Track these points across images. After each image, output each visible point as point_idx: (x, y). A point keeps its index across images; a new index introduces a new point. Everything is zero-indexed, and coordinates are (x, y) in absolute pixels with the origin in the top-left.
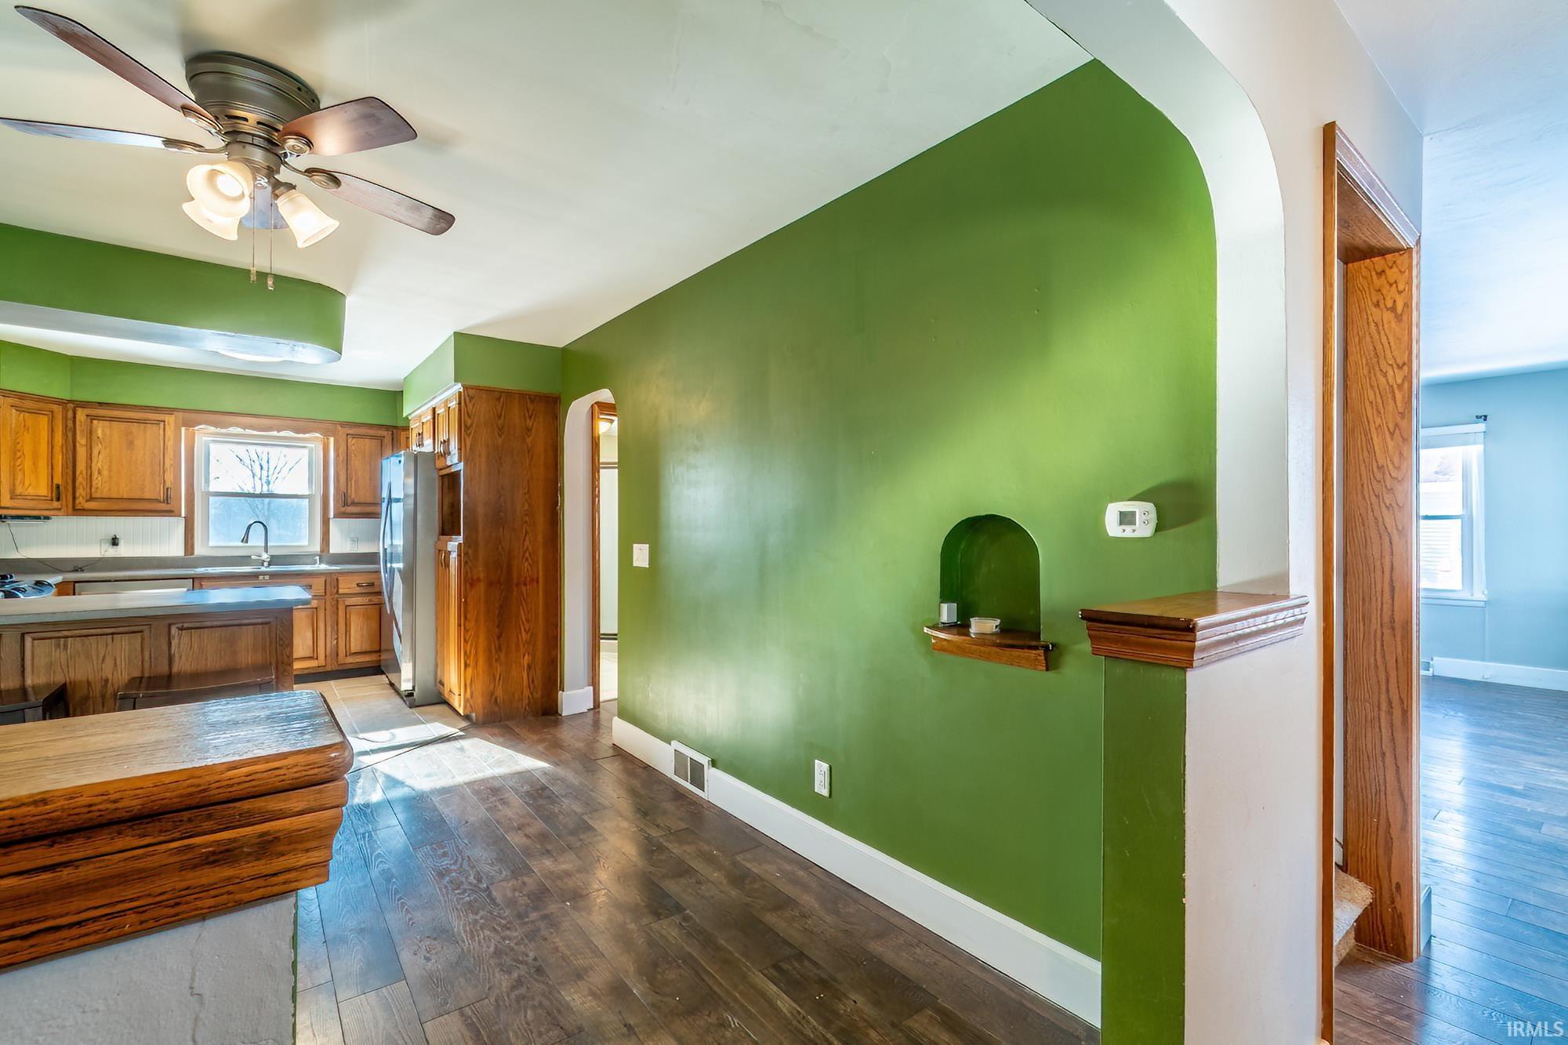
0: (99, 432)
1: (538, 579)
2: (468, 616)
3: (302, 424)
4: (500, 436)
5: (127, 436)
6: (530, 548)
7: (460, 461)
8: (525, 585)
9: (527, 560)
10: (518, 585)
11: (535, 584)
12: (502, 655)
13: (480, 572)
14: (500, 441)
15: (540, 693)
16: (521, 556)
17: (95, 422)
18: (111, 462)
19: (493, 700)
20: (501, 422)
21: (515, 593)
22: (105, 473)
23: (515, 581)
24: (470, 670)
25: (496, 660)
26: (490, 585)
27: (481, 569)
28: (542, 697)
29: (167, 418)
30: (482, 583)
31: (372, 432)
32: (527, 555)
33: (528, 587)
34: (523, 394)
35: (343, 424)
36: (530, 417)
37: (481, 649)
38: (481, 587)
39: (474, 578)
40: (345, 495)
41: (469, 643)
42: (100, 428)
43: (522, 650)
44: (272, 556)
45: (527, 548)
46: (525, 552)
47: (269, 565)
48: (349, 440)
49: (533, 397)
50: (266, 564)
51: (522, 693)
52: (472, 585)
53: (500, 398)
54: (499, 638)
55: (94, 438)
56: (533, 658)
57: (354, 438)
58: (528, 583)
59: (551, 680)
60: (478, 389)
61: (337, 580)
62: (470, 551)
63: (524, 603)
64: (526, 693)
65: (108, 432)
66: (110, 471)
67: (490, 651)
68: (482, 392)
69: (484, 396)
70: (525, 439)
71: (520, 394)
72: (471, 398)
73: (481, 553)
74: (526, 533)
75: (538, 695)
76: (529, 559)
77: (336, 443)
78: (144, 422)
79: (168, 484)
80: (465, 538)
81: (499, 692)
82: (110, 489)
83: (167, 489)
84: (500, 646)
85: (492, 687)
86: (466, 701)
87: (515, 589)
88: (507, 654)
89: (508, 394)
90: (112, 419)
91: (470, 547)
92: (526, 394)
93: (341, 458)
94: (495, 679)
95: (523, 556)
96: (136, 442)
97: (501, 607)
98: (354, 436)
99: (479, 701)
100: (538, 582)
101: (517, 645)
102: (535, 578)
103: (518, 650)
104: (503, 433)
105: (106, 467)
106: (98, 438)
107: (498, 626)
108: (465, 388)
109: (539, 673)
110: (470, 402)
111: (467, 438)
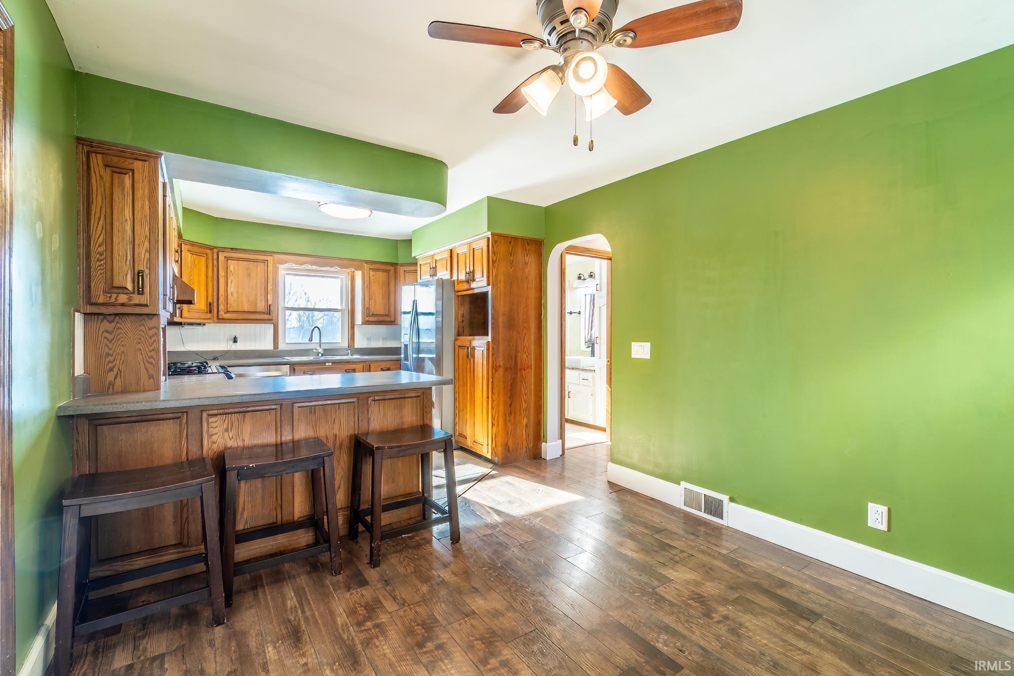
0: (232, 268)
1: (531, 366)
2: (494, 392)
3: (344, 262)
4: (511, 268)
5: (247, 270)
6: (527, 345)
7: (488, 285)
8: (524, 370)
9: (525, 353)
10: (520, 370)
11: (530, 369)
12: (512, 418)
13: (501, 362)
14: (511, 270)
15: (532, 444)
16: (522, 350)
17: (229, 261)
18: (238, 287)
19: (507, 449)
20: (512, 258)
21: (519, 376)
22: (235, 294)
23: (519, 368)
24: (495, 428)
25: (509, 421)
26: (506, 369)
27: (501, 359)
28: (533, 447)
29: (270, 259)
30: (501, 369)
31: (384, 267)
32: (525, 349)
33: (526, 371)
34: (523, 239)
35: (367, 262)
36: (527, 255)
37: (501, 413)
38: (501, 371)
39: (498, 365)
40: (368, 309)
41: (495, 409)
42: (232, 265)
43: (523, 415)
44: (325, 350)
45: (526, 345)
46: (524, 348)
47: (322, 355)
48: (371, 273)
49: (528, 241)
50: (320, 355)
51: (523, 444)
52: (496, 370)
53: (511, 242)
54: (510, 406)
55: (229, 272)
56: (529, 420)
57: (373, 271)
58: (526, 368)
59: (538, 436)
60: (500, 235)
61: (370, 365)
62: (495, 347)
63: (524, 382)
64: (525, 444)
65: (236, 268)
66: (238, 293)
67: (505, 415)
68: (502, 237)
69: (503, 240)
70: (524, 270)
71: (521, 239)
72: (496, 242)
73: (501, 348)
74: (525, 334)
75: (531, 446)
76: (527, 352)
77: (363, 274)
78: (256, 261)
79: (270, 303)
80: (493, 338)
81: (510, 443)
82: (238, 306)
83: (270, 306)
84: (511, 413)
85: (506, 439)
86: (493, 449)
87: (519, 373)
88: (514, 418)
89: (515, 239)
90: (238, 259)
91: (495, 344)
92: (525, 239)
93: (366, 284)
94: (508, 434)
95: (523, 351)
96: (252, 274)
97: (511, 385)
98: (374, 270)
99: (500, 449)
100: (531, 368)
101: (520, 411)
102: (530, 365)
103: (520, 415)
104: (513, 266)
105: (236, 290)
106: (231, 272)
107: (510, 398)
108: (492, 234)
109: (532, 429)
110: (495, 244)
111: (494, 270)
